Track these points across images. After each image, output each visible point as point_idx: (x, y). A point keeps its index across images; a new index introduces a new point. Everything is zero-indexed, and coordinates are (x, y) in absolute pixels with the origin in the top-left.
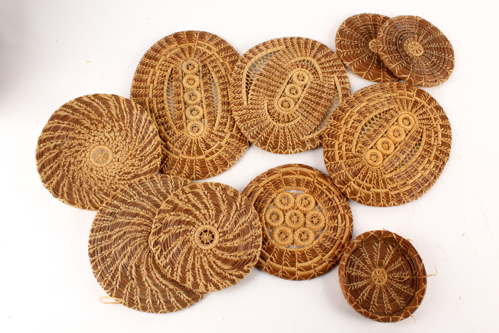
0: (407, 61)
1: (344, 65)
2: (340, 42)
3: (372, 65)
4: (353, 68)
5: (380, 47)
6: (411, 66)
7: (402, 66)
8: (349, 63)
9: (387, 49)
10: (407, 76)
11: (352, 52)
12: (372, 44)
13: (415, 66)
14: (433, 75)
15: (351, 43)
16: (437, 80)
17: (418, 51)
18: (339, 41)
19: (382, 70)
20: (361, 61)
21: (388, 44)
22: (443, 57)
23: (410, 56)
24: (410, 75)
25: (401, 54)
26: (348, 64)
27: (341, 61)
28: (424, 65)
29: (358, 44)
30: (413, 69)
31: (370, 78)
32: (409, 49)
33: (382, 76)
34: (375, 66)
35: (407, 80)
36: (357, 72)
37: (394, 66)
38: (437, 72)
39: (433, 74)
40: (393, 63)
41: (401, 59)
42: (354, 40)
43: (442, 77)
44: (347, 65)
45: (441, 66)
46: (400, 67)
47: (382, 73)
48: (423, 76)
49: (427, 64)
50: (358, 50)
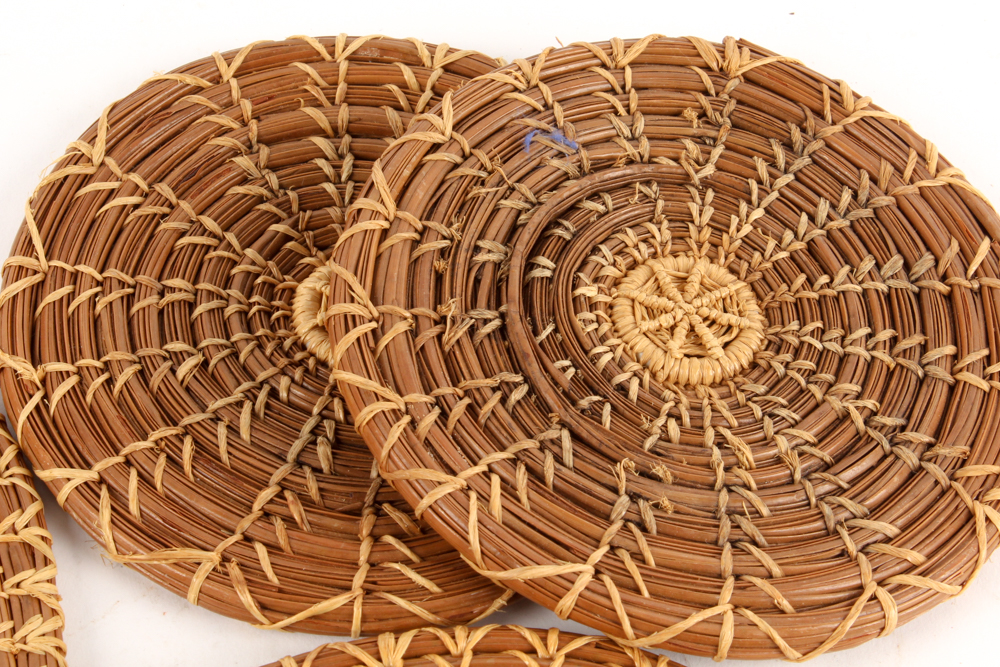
0: (586, 429)
1: (45, 491)
2: (37, 291)
3: (283, 485)
4: (106, 514)
5: (350, 321)
6: (623, 473)
7: (536, 476)
8: (80, 476)
9: (414, 333)
10: (567, 568)
11: (130, 371)
12: (318, 298)
13: (660, 470)
14: (834, 546)
15: (129, 300)
16: (861, 588)
17: (708, 334)
18: (26, 282)
19: (366, 523)
20: (188, 447)
21: (425, 290)
22: (942, 372)
23: (623, 389)
24: (597, 555)
25: (534, 369)
26: (67, 479)
27: (22, 458)
28: (748, 455)
29: (192, 306)
30: (634, 497)
31: (246, 599)
32: (625, 321)
33: (359, 579)
34: (312, 487)
35: (568, 602)
36: (143, 556)
37: (453, 484)
38: (875, 512)
39: (831, 533)
40: (453, 455)
41: (532, 419)
42: (167, 268)
43: (916, 557)
44: (61, 497)
45: (910, 457)
46: (508, 489)
47: (365, 549)
48: (727, 561)
49: (783, 444)
50: (178, 358)
